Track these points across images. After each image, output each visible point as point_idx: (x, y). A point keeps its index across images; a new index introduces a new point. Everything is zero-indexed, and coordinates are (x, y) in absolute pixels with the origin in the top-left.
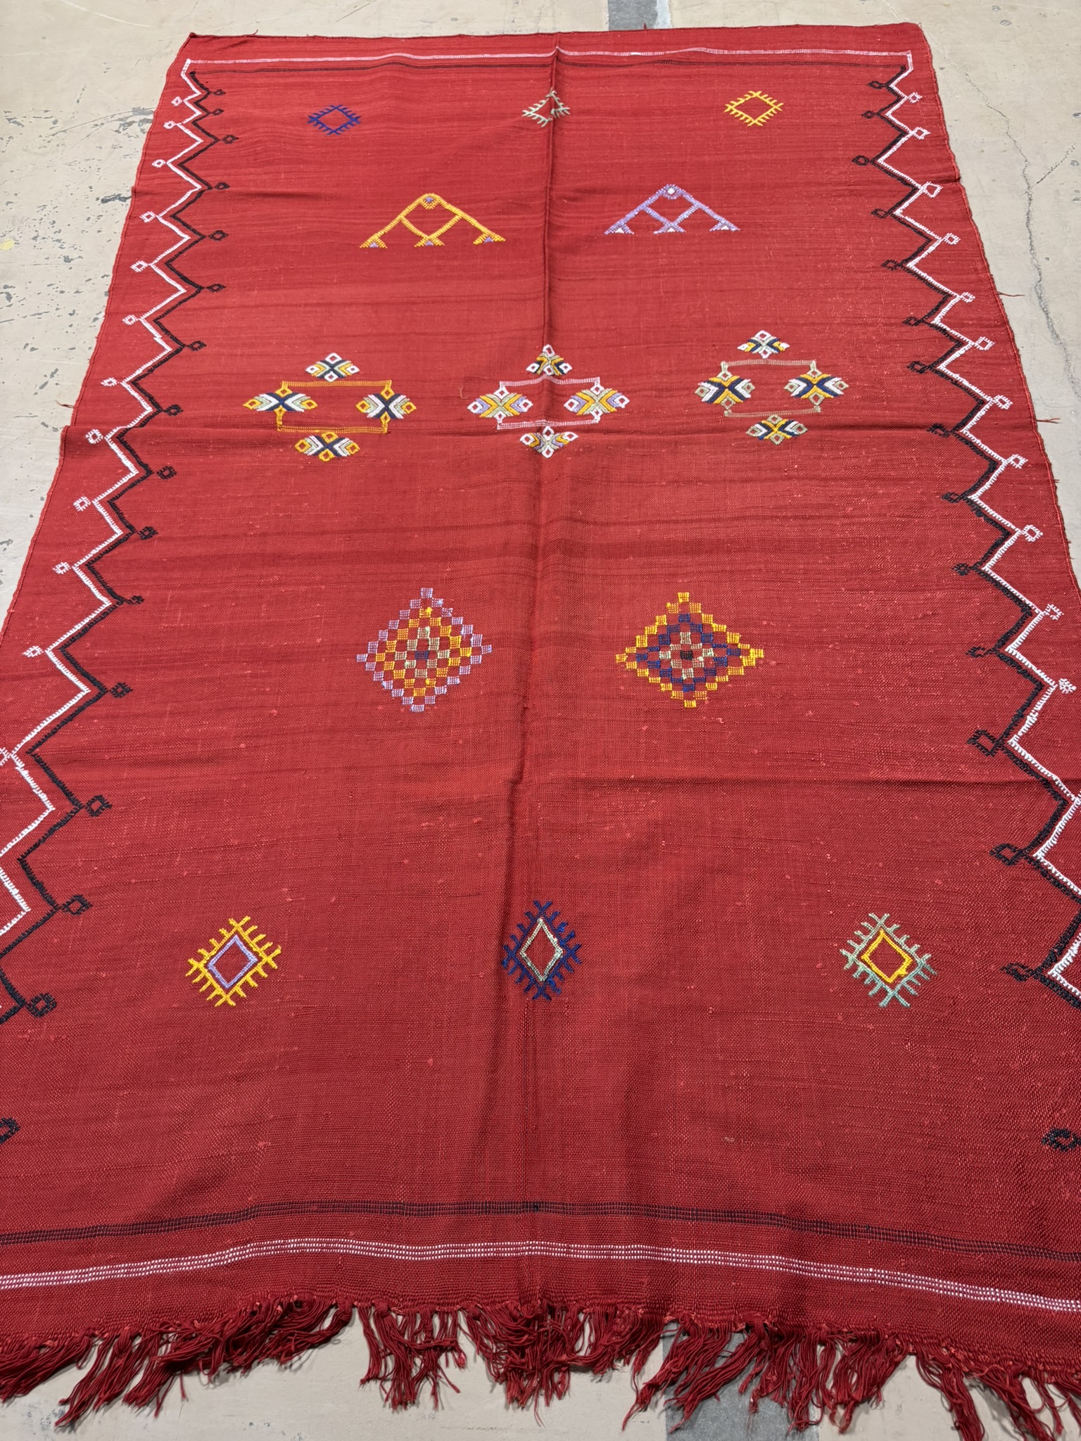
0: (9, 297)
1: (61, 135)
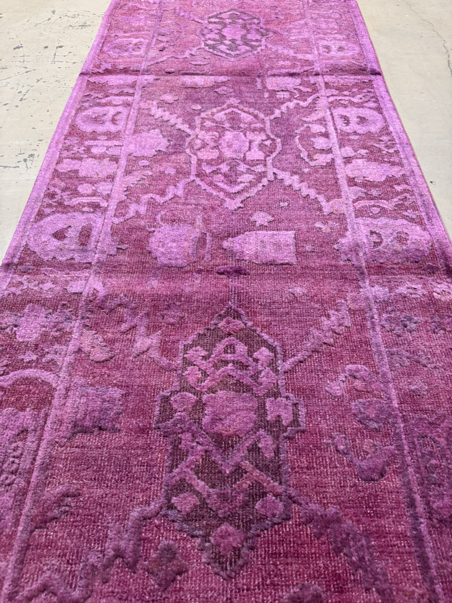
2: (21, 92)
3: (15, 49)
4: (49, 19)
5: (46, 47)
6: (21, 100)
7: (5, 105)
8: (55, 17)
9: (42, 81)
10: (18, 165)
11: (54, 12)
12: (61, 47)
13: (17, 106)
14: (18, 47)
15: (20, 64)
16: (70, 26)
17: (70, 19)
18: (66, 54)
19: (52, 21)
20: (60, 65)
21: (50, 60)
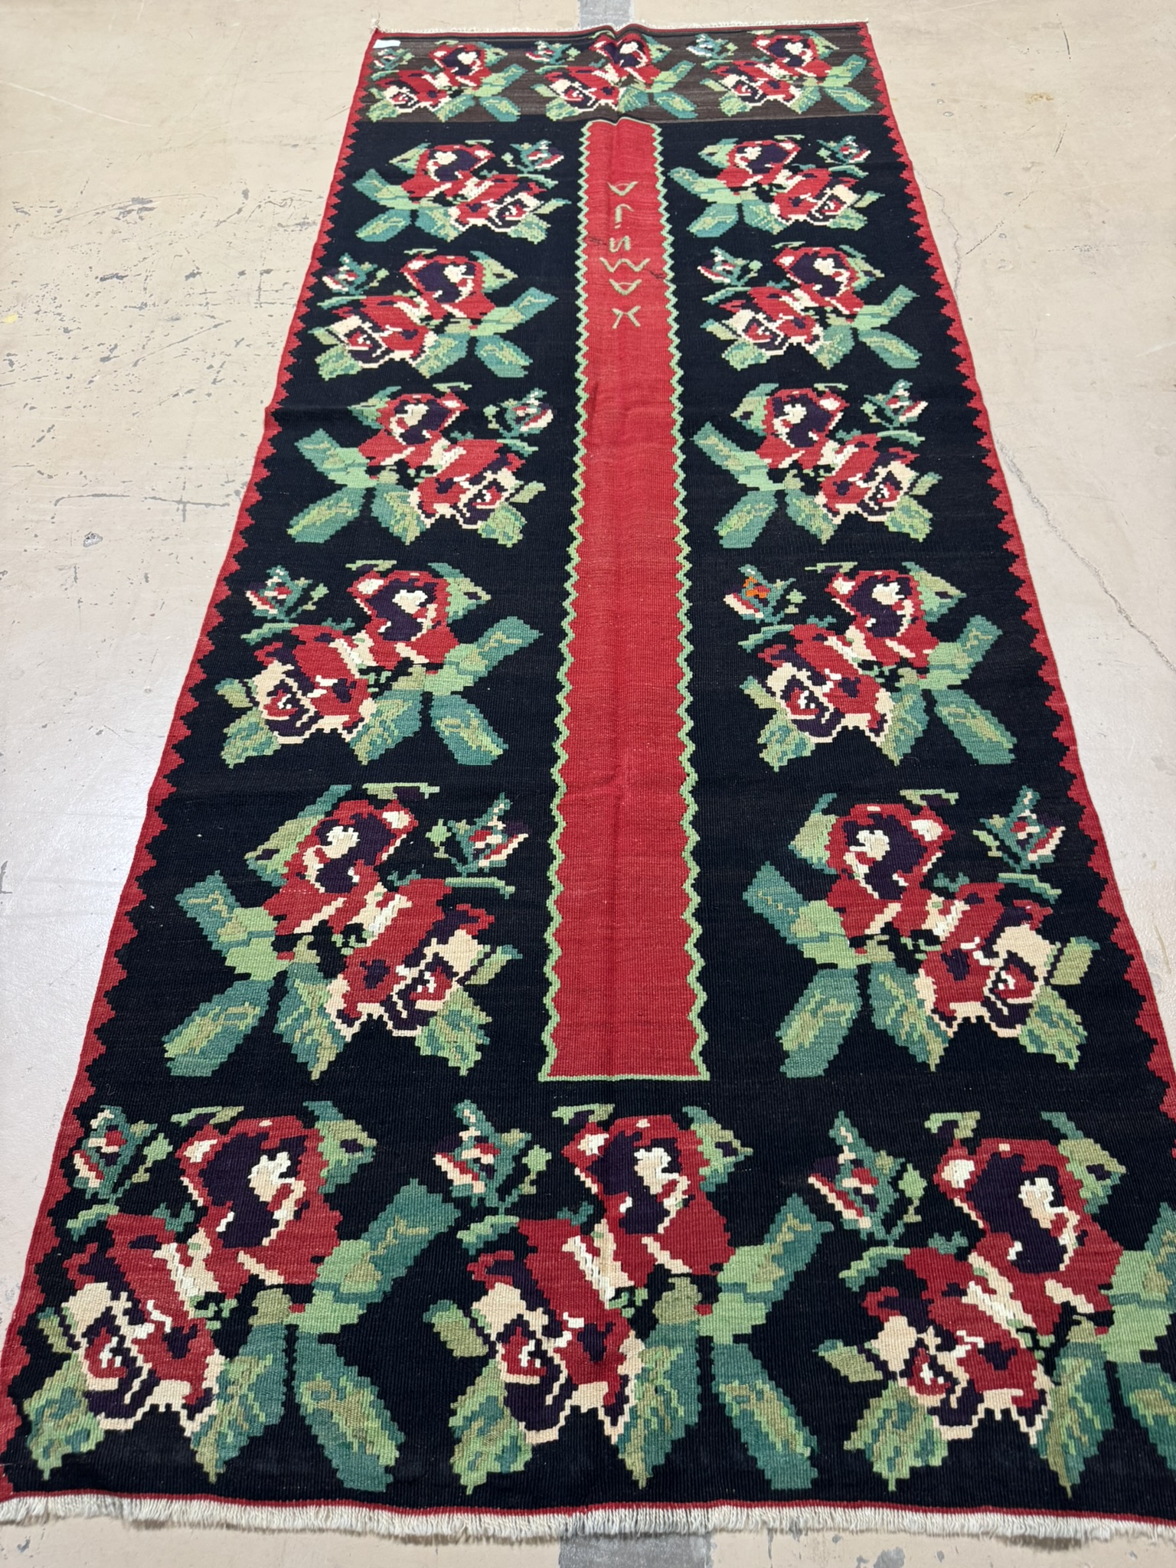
0: (11, 364)
1: (66, 222)
2: (211, 367)
3: (187, 277)
4: (240, 210)
5: (242, 273)
6: (214, 382)
7: (189, 392)
8: (251, 204)
9: (243, 344)
10: (227, 500)
11: (245, 194)
12: (268, 272)
13: (209, 395)
14: (193, 275)
15: (203, 309)
16: (280, 225)
17: (278, 209)
18: (279, 286)
19: (244, 214)
20: (272, 309)
21: (253, 299)
